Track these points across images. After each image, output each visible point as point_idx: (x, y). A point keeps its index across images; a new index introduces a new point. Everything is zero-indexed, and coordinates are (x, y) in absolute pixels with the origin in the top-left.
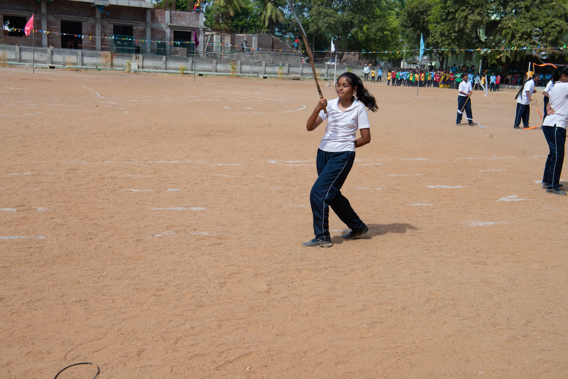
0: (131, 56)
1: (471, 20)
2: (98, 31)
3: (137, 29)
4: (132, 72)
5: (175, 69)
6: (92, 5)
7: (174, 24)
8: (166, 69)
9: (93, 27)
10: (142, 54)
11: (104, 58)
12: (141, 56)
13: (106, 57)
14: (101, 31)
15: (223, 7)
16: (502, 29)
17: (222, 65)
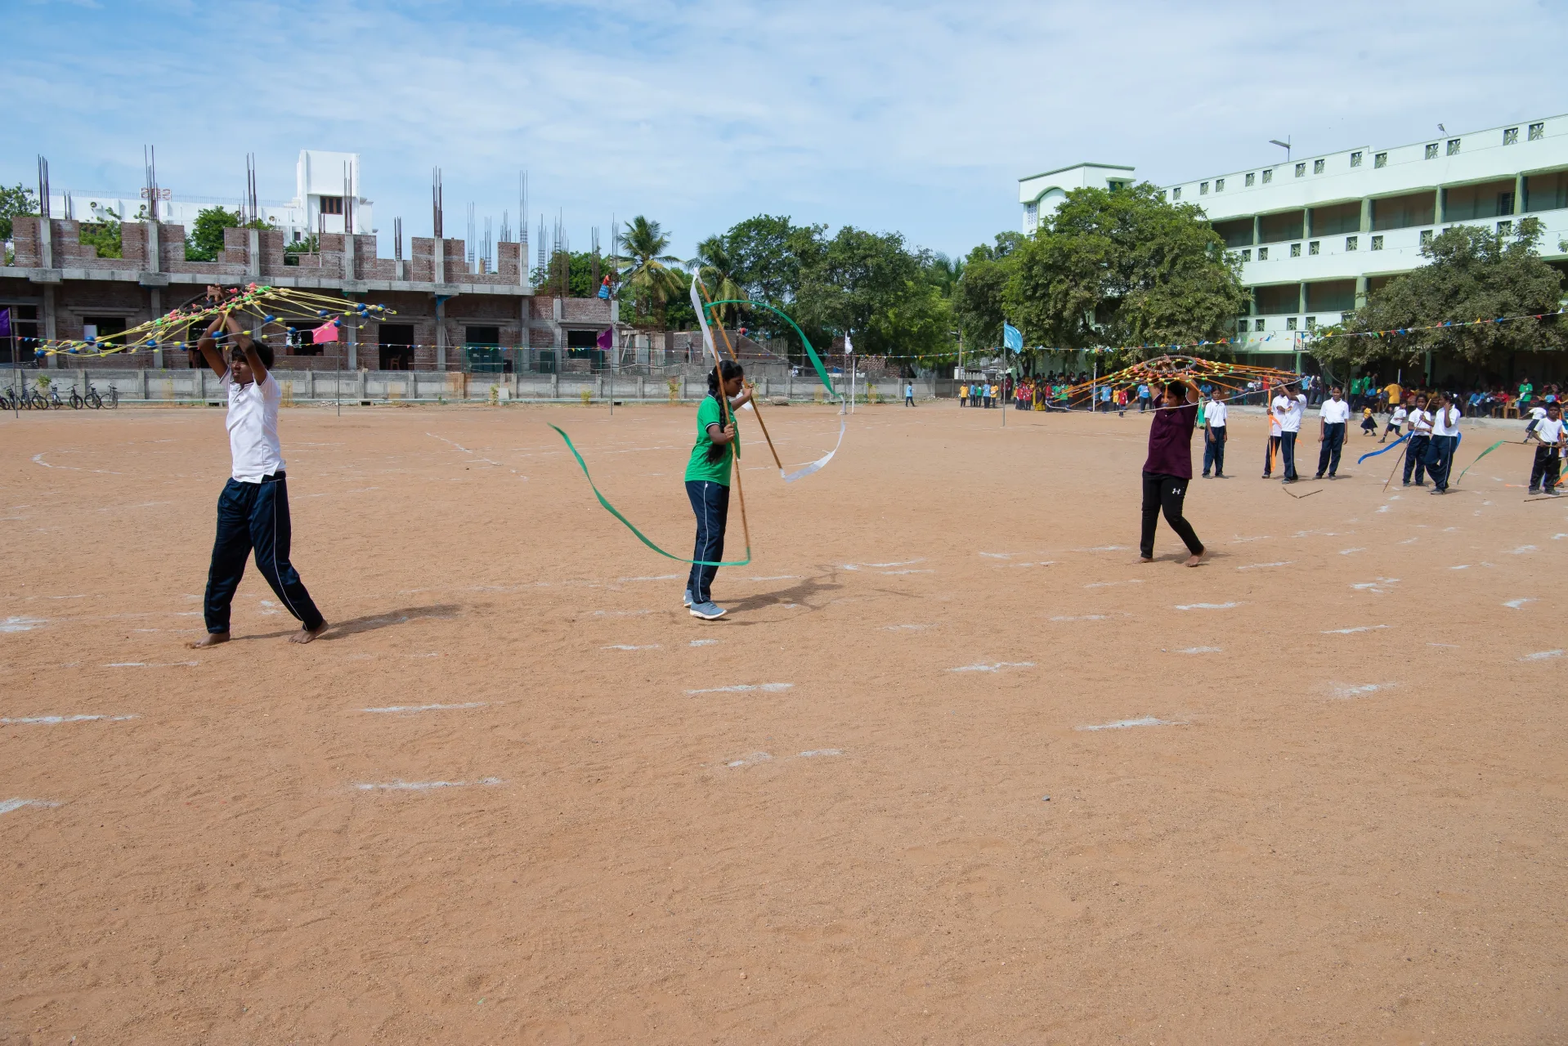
0: (497, 378)
1: (1075, 297)
2: (441, 337)
3: (505, 331)
4: (500, 403)
5: (573, 396)
6: (430, 297)
7: (568, 321)
8: (558, 397)
9: (433, 332)
10: (515, 372)
11: (452, 384)
12: (513, 376)
13: (456, 380)
14: (446, 338)
15: (648, 288)
16: (1127, 311)
17: (653, 386)
